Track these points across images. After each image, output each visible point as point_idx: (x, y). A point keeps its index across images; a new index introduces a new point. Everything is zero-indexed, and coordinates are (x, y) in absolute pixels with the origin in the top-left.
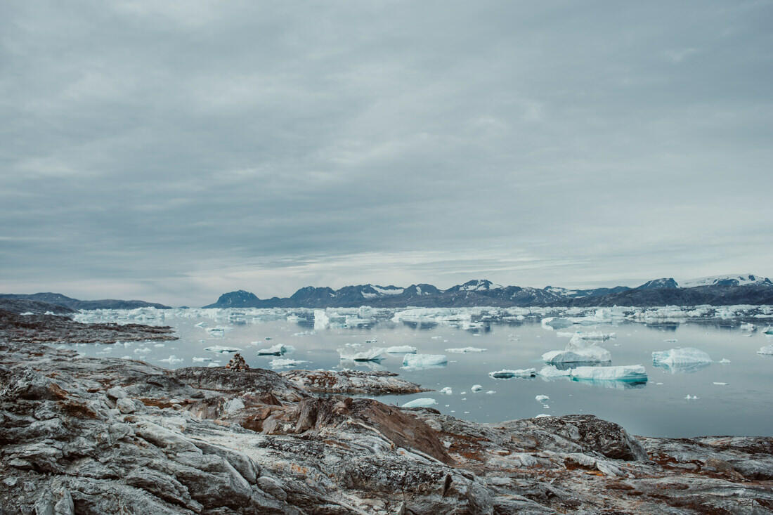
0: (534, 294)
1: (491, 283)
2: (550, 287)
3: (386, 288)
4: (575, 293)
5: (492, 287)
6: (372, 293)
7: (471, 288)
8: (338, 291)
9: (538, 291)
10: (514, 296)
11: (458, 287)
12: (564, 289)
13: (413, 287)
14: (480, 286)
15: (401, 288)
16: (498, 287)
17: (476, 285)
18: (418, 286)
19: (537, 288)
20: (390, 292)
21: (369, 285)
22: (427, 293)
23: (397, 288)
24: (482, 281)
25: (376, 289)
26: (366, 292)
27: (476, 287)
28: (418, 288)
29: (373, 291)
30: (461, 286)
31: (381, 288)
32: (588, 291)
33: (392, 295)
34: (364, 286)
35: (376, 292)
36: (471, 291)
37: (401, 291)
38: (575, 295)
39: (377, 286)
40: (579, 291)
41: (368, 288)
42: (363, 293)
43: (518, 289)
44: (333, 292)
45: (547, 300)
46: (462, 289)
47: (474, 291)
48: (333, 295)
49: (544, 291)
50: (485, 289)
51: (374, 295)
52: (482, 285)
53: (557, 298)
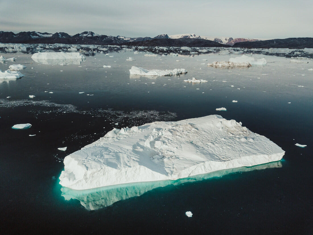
0: (113, 39)
1: (94, 33)
2: (119, 36)
3: (43, 34)
4: (129, 39)
5: (94, 35)
6: (36, 36)
7: (85, 35)
8: (17, 34)
9: (114, 37)
10: (104, 40)
11: (79, 34)
12: (125, 37)
13: (57, 34)
14: (89, 34)
15: (51, 34)
16: (97, 35)
17: (87, 34)
18: (60, 33)
19: (114, 36)
20: (45, 36)
21: (34, 31)
22: (64, 37)
23: (49, 34)
24: (90, 32)
25: (38, 34)
26: (33, 35)
27: (87, 35)
28: (60, 34)
29: (36, 35)
30: (80, 34)
31: (41, 33)
32: (134, 38)
33: (47, 37)
34: (32, 32)
35: (38, 35)
36: (85, 37)
37: (51, 35)
38: (130, 40)
39: (38, 32)
40: (131, 38)
41: (34, 33)
42: (31, 36)
43: (106, 36)
44: (15, 35)
45: (119, 42)
46: (81, 35)
47: (86, 36)
48: (15, 36)
49: (117, 37)
50: (91, 36)
51: (37, 37)
52: (90, 34)
53: (122, 41)
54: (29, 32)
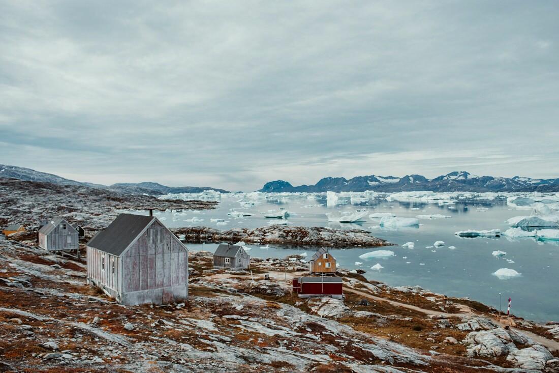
0: (504, 182)
1: (469, 174)
2: (518, 177)
3: (386, 178)
4: (539, 181)
5: (469, 177)
6: (376, 181)
7: (453, 177)
8: (350, 180)
9: (507, 180)
10: (488, 184)
11: (442, 177)
12: (529, 179)
13: (407, 177)
14: (460, 176)
15: (398, 178)
16: (475, 177)
17: (457, 175)
18: (411, 176)
19: (507, 178)
20: (389, 181)
21: (373, 176)
22: (417, 182)
23: (395, 178)
24: (461, 172)
25: (378, 178)
26: (371, 181)
27: (457, 177)
28: (411, 178)
29: (376, 180)
30: (445, 176)
31: (382, 178)
32: (550, 180)
33: (391, 183)
34: (370, 177)
35: (379, 181)
36: (453, 180)
37: (398, 180)
38: (540, 183)
39: (379, 177)
40: (542, 180)
41: (373, 178)
42: (368, 182)
43: (491, 178)
44: (346, 181)
45: (514, 187)
46: (445, 178)
47: (455, 180)
48: (347, 184)
49: (513, 180)
50: (463, 178)
51: (377, 183)
52: (462, 175)
53: (523, 185)
54: (366, 177)
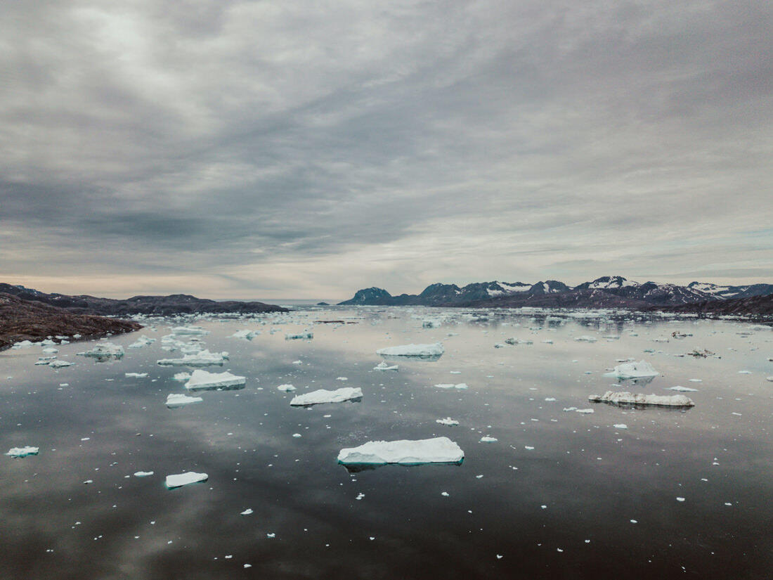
0: (671, 292)
1: (625, 280)
3: (513, 285)
4: (727, 289)
5: (625, 284)
6: (497, 290)
7: (602, 285)
8: (463, 288)
9: (676, 288)
10: (648, 294)
11: (588, 284)
12: (713, 285)
13: (541, 284)
14: (612, 282)
15: (528, 285)
16: (632, 284)
17: (607, 282)
18: (547, 282)
19: (676, 285)
20: (517, 289)
21: (495, 282)
22: (554, 290)
23: (525, 285)
24: (614, 277)
25: (502, 286)
26: (491, 289)
27: (607, 284)
28: (546, 286)
29: (499, 288)
30: (591, 284)
31: (508, 284)
32: (743, 287)
33: (518, 292)
34: (490, 283)
35: (502, 289)
36: (602, 289)
37: (528, 288)
38: (727, 292)
39: (503, 283)
40: (731, 288)
41: (494, 285)
42: (488, 290)
43: (654, 286)
44: (459, 289)
45: (686, 299)
47: (606, 288)
48: (459, 293)
50: (617, 286)
51: (500, 292)
52: (614, 281)
53: (697, 296)
54: (486, 283)
